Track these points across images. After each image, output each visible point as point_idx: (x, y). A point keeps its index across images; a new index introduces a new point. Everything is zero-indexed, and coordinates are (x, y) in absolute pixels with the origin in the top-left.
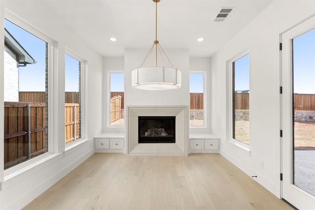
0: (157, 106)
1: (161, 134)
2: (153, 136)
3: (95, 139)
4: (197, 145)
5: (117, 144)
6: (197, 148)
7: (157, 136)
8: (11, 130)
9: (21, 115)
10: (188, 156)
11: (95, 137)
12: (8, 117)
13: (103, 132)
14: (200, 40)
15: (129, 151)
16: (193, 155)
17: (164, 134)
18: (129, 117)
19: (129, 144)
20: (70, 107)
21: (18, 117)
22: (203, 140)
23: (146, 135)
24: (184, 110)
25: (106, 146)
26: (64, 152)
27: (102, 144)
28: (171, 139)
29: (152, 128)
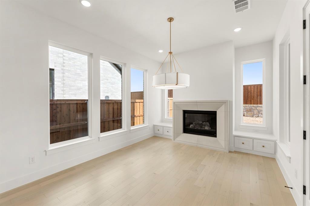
0: (197, 101)
1: (204, 127)
2: (196, 128)
3: (154, 126)
4: (243, 143)
5: (168, 132)
6: (242, 146)
7: (199, 129)
8: (115, 116)
9: (116, 107)
10: (229, 152)
11: (154, 124)
12: (113, 108)
13: (162, 121)
14: (238, 30)
15: (175, 138)
16: (235, 153)
17: (207, 128)
18: (175, 111)
19: (175, 133)
20: (139, 102)
21: (118, 108)
22: (252, 139)
23: (190, 127)
24: (224, 105)
25: (161, 132)
26: (130, 130)
27: (158, 130)
28: (213, 133)
29: (197, 121)
